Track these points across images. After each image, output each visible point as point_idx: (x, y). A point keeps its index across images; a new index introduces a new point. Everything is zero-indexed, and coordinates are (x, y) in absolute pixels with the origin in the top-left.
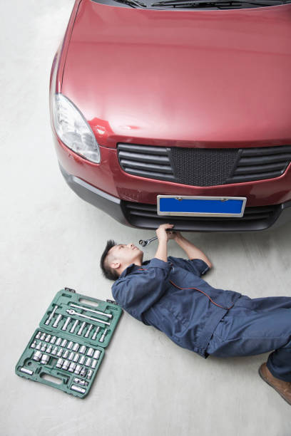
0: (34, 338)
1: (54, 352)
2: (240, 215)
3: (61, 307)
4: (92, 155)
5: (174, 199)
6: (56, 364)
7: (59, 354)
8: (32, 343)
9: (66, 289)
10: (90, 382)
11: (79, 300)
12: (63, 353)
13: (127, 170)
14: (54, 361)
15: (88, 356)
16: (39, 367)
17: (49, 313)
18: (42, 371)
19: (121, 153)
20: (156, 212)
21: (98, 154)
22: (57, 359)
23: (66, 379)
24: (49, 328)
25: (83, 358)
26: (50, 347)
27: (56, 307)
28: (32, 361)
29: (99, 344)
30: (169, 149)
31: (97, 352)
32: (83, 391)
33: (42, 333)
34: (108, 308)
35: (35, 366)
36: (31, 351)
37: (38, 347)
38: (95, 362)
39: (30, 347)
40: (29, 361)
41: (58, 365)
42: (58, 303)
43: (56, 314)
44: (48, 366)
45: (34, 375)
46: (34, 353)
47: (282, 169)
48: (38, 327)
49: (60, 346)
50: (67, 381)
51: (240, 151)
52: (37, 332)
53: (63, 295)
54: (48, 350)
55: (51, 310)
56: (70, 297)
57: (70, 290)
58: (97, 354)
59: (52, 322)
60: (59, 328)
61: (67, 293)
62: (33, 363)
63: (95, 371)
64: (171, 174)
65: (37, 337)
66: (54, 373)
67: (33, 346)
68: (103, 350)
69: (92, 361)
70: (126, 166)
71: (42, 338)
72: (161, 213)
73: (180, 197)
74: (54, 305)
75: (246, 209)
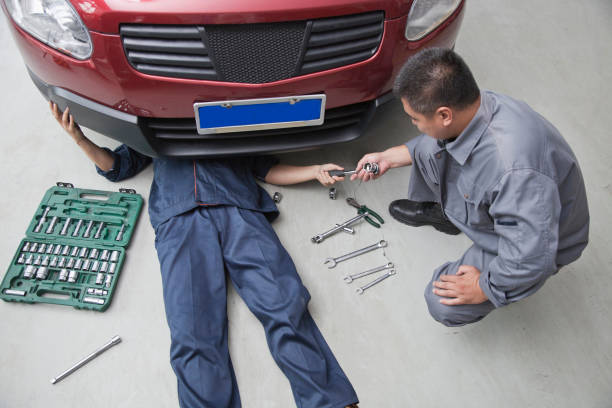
0: (21, 251)
1: (53, 263)
2: (320, 122)
3: (56, 209)
4: (79, 47)
5: (219, 106)
6: (58, 276)
7: (61, 264)
8: (19, 256)
9: (58, 184)
10: (110, 289)
11: (81, 196)
12: (66, 262)
13: (139, 67)
14: (55, 275)
15: (103, 260)
16: (34, 285)
17: (38, 218)
18: (39, 288)
19: (127, 41)
20: (196, 130)
21: (89, 45)
22: (59, 272)
23: (76, 293)
24: (42, 235)
25: (96, 263)
26: (47, 257)
27: (48, 209)
28: (22, 280)
29: (116, 243)
30: (202, 29)
31: (115, 254)
32: (102, 302)
33: (32, 243)
34: (122, 199)
35: (27, 285)
36: (20, 267)
37: (28, 261)
38: (113, 265)
39: (16, 263)
40: (18, 281)
41: (61, 278)
42: (51, 203)
43: (48, 218)
44: (47, 281)
45: (29, 295)
46: (23, 270)
47: (372, 48)
48: (25, 236)
49: (60, 254)
50: (78, 294)
51: (308, 23)
52: (24, 243)
53: (56, 193)
54: (45, 262)
55: (40, 213)
56: (67, 194)
57: (65, 185)
58: (114, 256)
59: (44, 228)
60: (56, 234)
61: (62, 189)
62: (24, 282)
63: (115, 276)
64: (210, 68)
65: (25, 249)
66: (58, 288)
67: (21, 260)
68: (123, 250)
69: (109, 265)
70: (138, 62)
71: (33, 249)
72: (202, 131)
73: (228, 102)
74: (44, 207)
75: (327, 111)
